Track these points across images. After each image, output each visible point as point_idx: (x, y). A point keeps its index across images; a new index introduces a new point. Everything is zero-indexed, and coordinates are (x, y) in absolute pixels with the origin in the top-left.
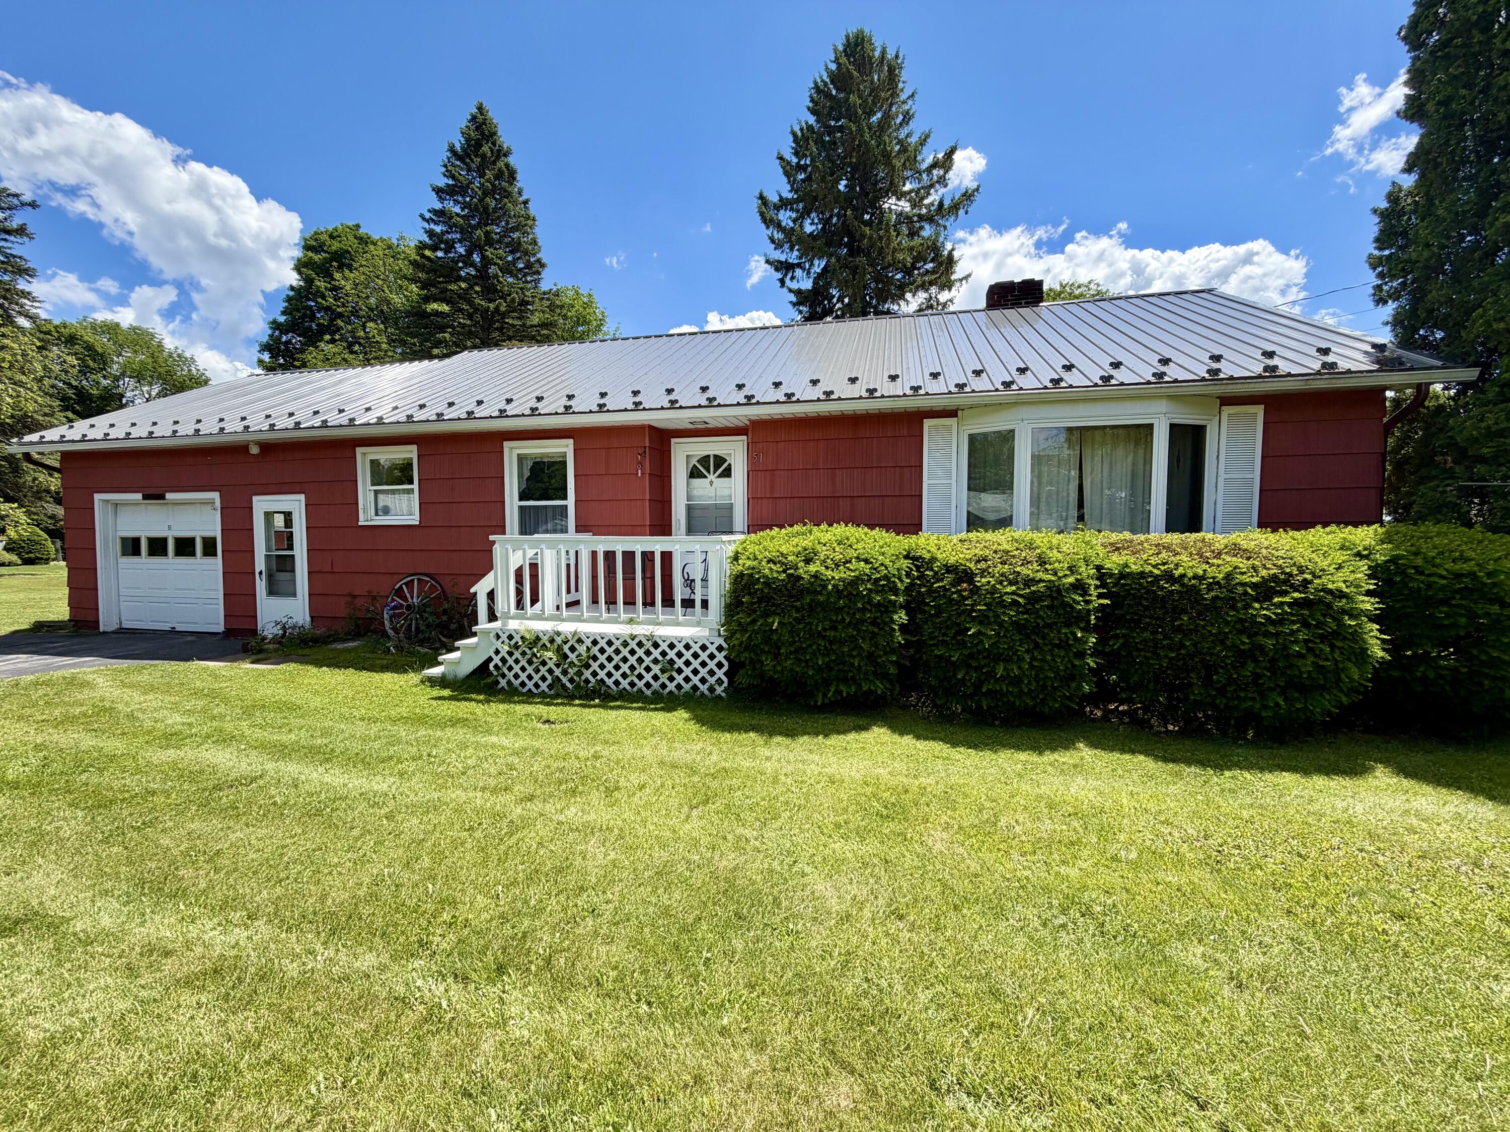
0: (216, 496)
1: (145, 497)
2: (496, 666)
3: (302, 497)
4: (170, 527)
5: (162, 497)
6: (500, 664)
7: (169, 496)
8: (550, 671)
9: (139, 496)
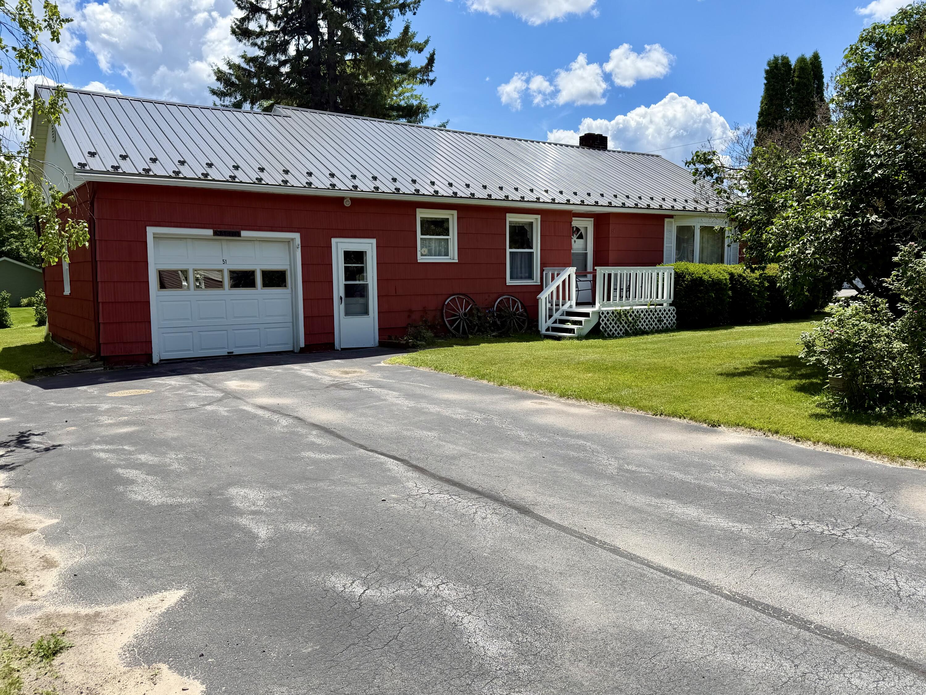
0: (296, 236)
1: (215, 233)
2: (603, 327)
3: (374, 241)
4: (224, 262)
5: (239, 235)
6: (604, 326)
7: (244, 233)
8: (623, 327)
9: (210, 232)
